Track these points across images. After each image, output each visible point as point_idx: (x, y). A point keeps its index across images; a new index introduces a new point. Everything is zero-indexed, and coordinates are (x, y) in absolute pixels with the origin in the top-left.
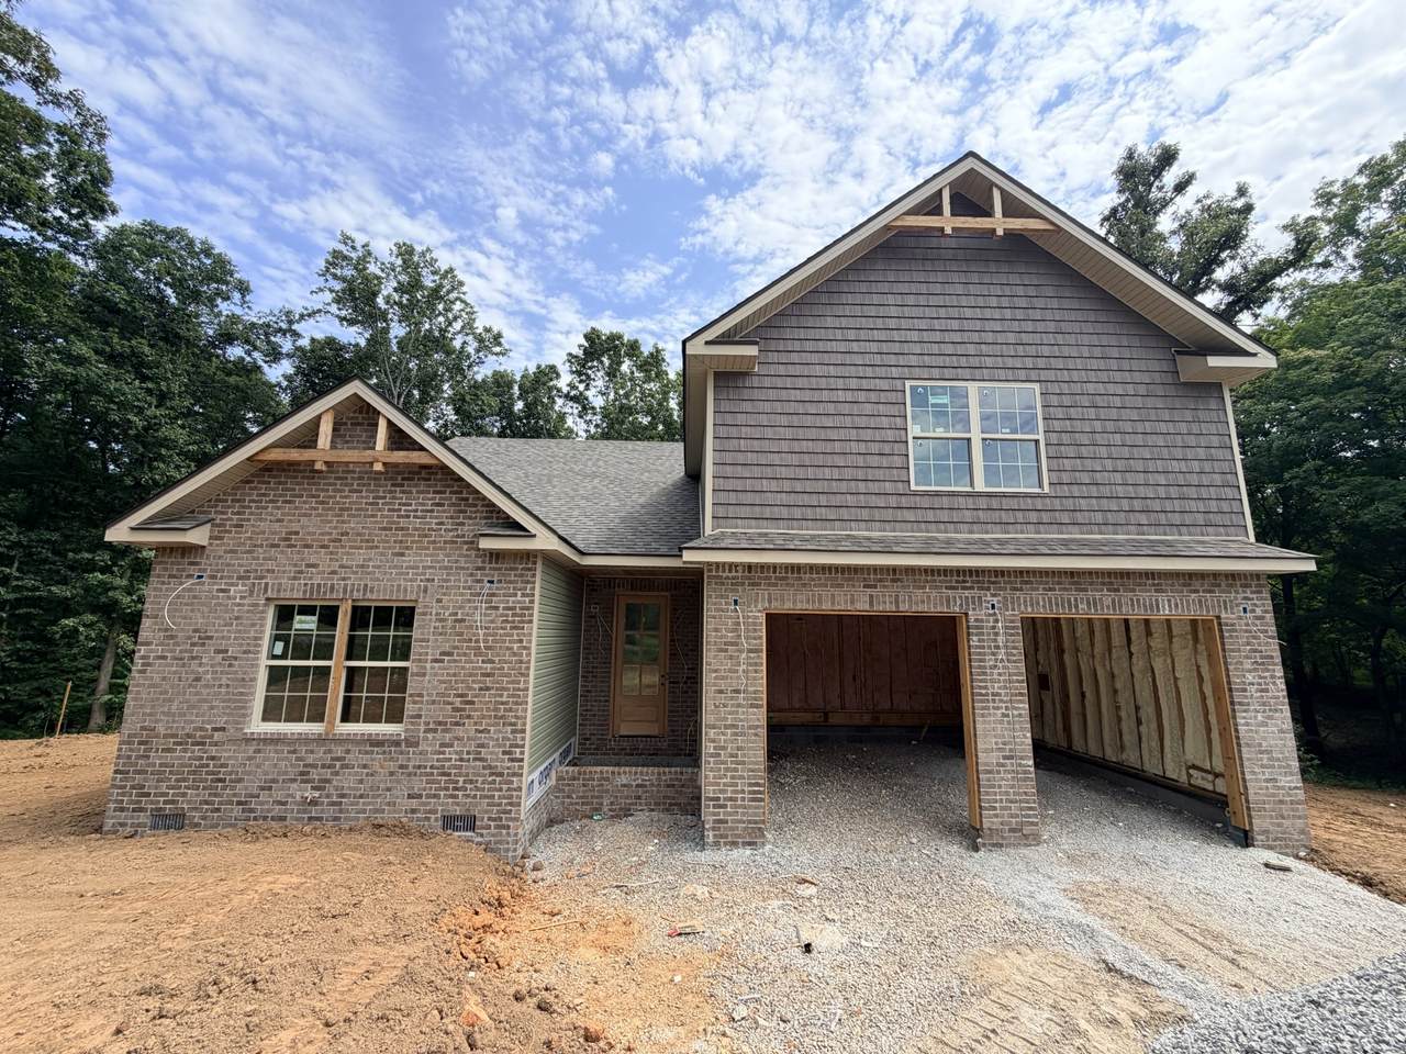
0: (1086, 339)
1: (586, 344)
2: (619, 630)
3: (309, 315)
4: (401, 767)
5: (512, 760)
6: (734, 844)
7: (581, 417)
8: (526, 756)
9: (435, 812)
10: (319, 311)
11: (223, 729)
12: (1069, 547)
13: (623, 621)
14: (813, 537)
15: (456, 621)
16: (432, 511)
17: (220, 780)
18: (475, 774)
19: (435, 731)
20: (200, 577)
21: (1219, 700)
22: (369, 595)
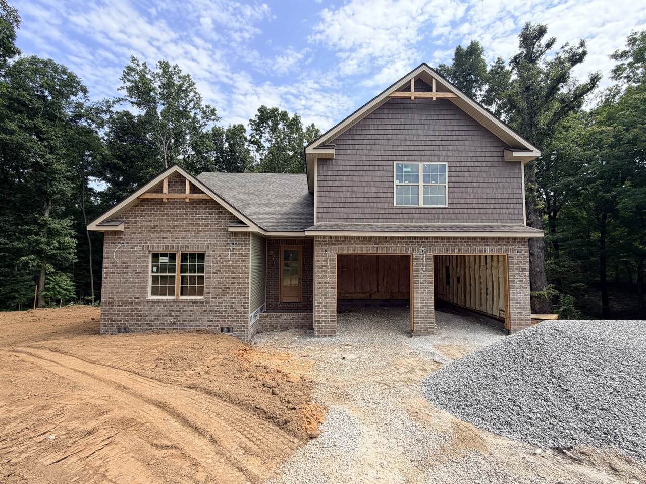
0: (468, 143)
1: (259, 114)
2: (281, 261)
3: (117, 102)
4: (204, 311)
5: (244, 308)
6: (325, 336)
7: (257, 152)
8: (249, 307)
9: (218, 326)
10: (122, 99)
11: (138, 298)
12: (452, 229)
13: (283, 258)
14: (355, 225)
15: (221, 258)
16: (208, 217)
17: (139, 316)
18: (231, 313)
19: (216, 298)
20: (123, 243)
21: (505, 284)
22: (187, 249)
